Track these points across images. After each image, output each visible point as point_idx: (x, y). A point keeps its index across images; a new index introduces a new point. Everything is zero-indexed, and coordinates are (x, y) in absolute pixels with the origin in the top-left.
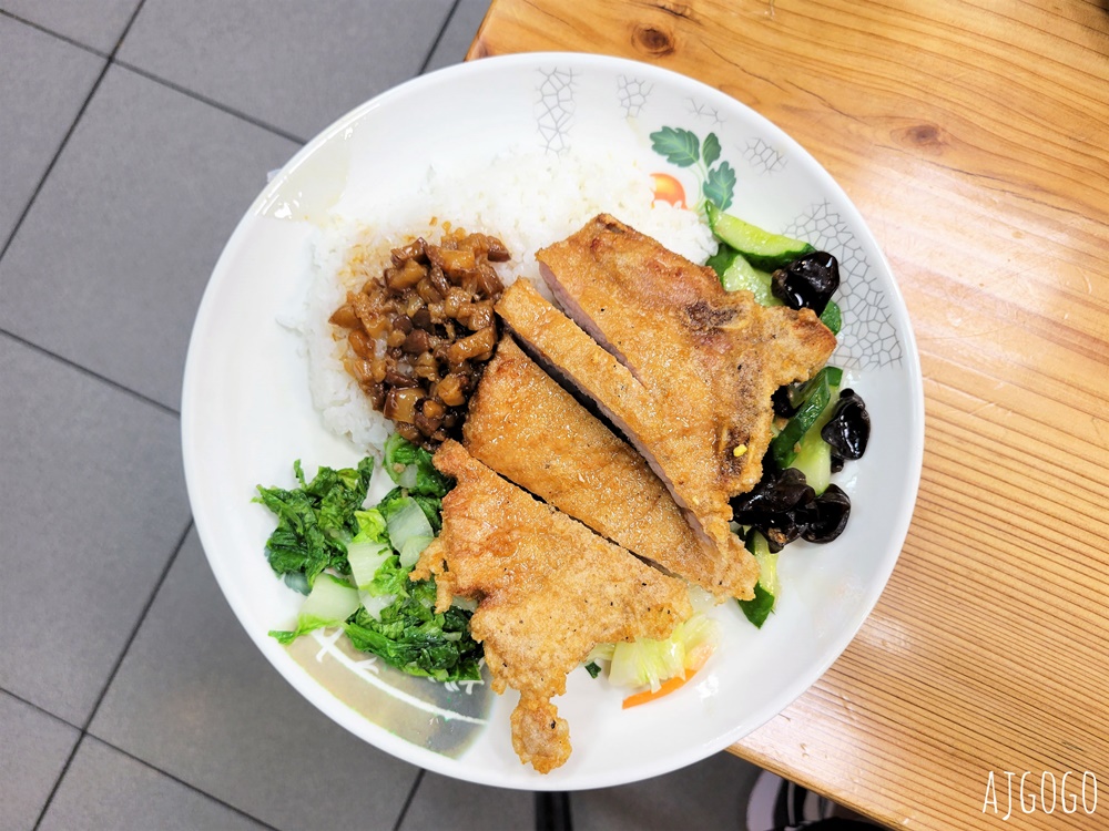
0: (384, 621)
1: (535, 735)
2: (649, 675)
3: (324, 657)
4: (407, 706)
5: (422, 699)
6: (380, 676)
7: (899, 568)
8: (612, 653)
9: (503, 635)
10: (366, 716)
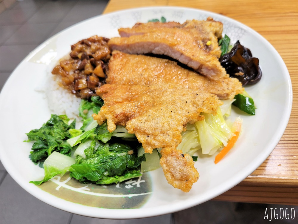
0: (87, 158)
1: (175, 164)
2: (219, 139)
3: (60, 189)
4: (107, 198)
5: (115, 194)
6: (91, 191)
7: (294, 94)
8: (198, 138)
9: (143, 124)
10: (85, 205)
